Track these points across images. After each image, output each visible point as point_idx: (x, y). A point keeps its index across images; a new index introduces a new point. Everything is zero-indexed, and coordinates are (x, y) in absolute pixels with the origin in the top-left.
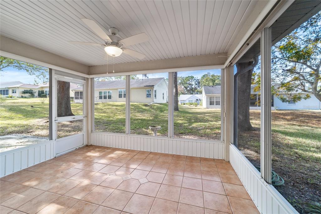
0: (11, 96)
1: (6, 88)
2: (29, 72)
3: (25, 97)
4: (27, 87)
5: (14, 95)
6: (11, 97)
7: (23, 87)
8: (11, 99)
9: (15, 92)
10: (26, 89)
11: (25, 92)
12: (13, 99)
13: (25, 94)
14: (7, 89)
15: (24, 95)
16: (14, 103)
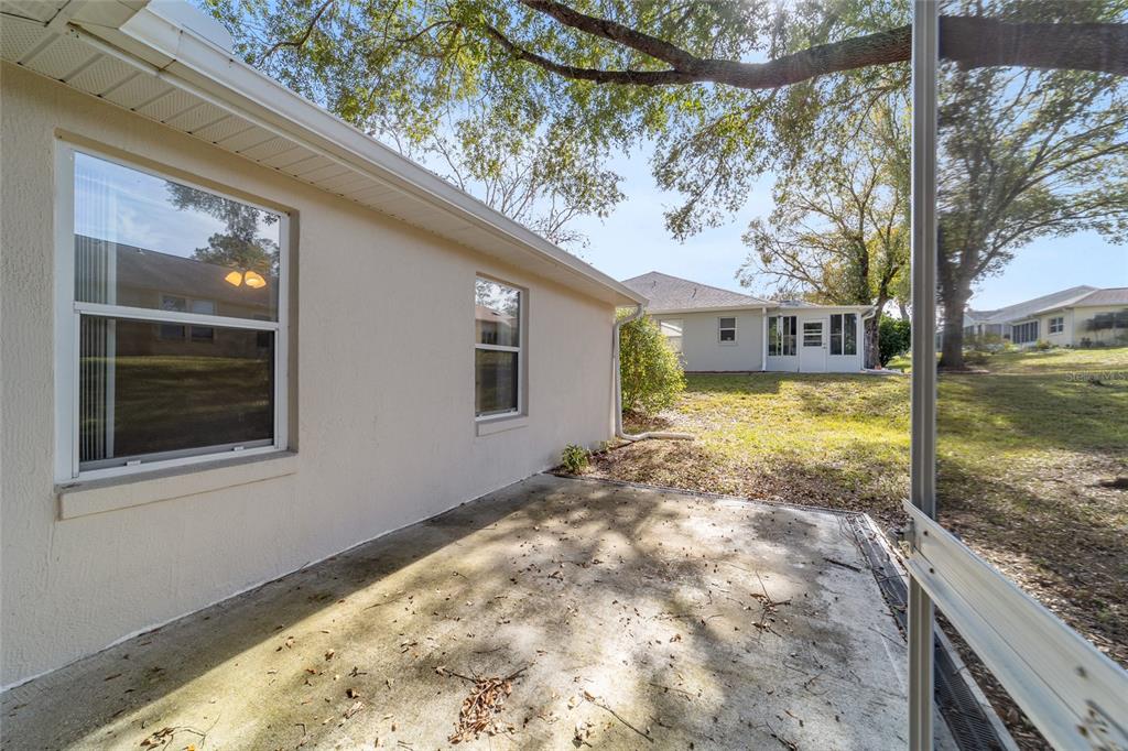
0: (1044, 342)
1: (1029, 317)
2: (1111, 229)
3: (1101, 345)
4: (1112, 302)
5: (1055, 338)
6: (1044, 348)
7: (1090, 303)
8: (1041, 353)
9: (1061, 329)
10: (1105, 311)
11: (1098, 324)
12: (1051, 355)
13: (1099, 333)
14: (1034, 321)
15: (1093, 336)
16: (1043, 367)
